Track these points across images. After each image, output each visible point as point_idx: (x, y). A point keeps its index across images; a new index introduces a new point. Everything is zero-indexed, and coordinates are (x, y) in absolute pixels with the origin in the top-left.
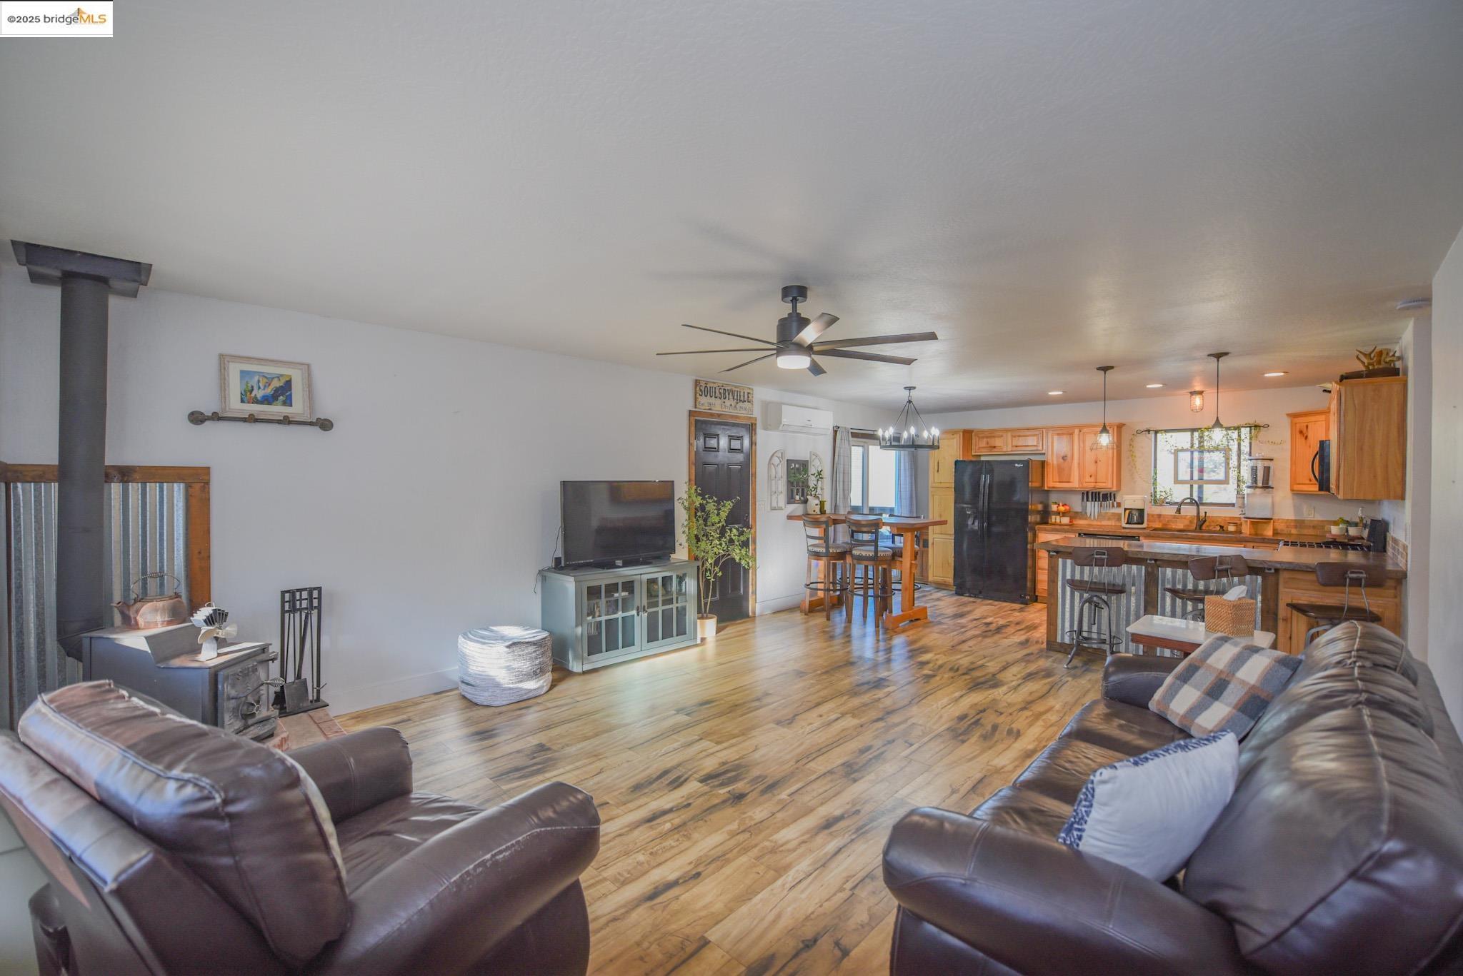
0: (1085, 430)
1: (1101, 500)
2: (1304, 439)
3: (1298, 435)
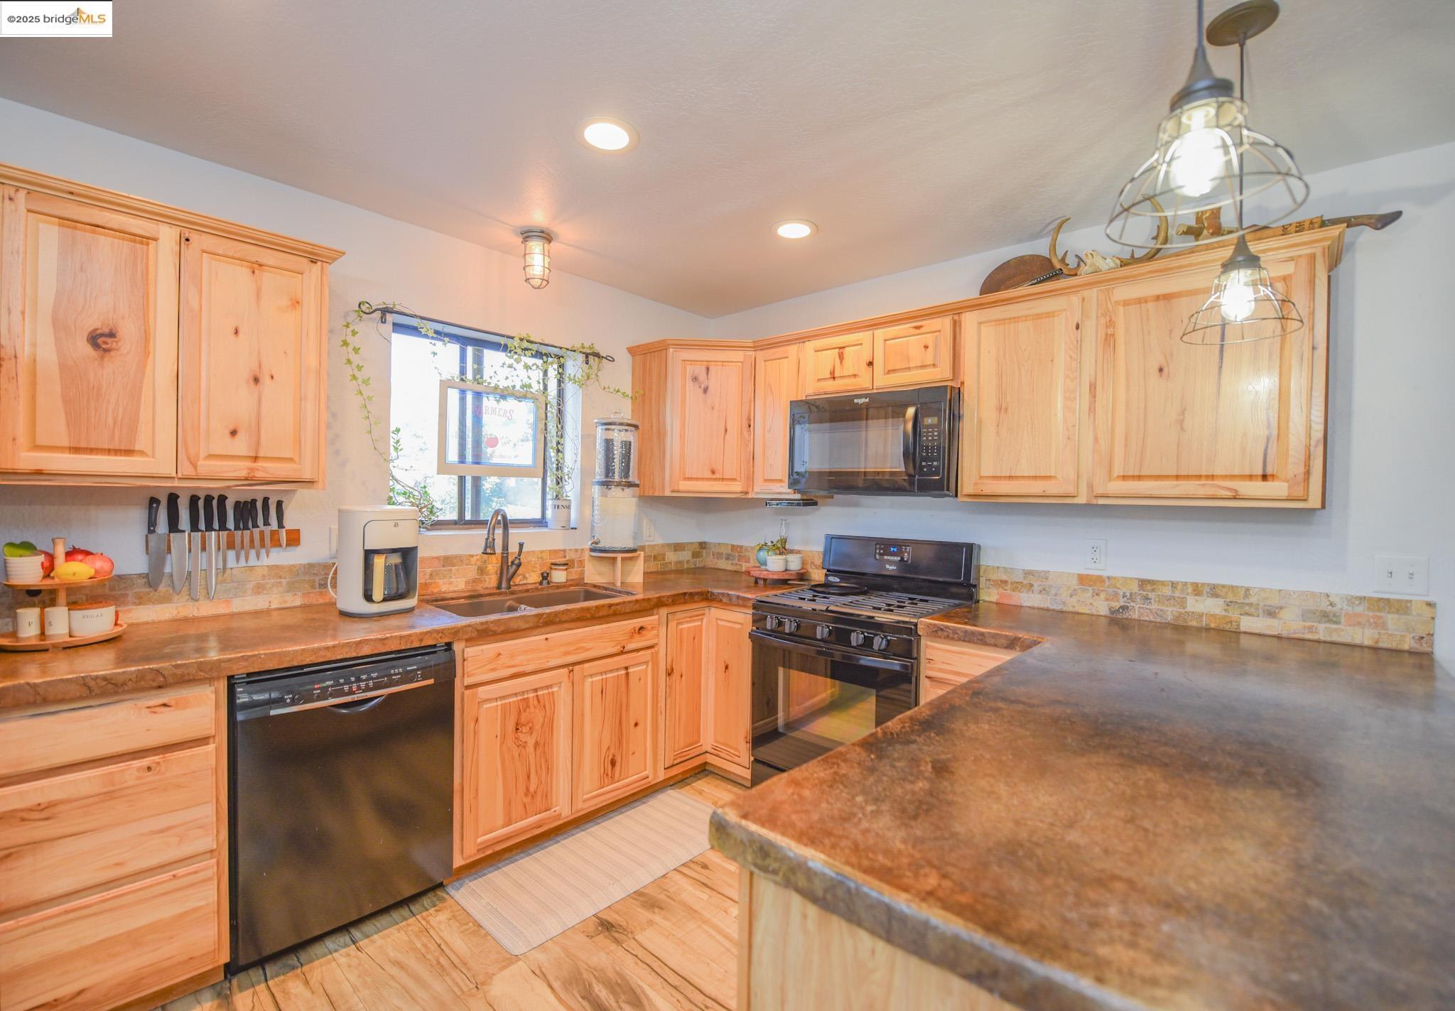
0: (205, 240)
2: (701, 391)
3: (689, 384)
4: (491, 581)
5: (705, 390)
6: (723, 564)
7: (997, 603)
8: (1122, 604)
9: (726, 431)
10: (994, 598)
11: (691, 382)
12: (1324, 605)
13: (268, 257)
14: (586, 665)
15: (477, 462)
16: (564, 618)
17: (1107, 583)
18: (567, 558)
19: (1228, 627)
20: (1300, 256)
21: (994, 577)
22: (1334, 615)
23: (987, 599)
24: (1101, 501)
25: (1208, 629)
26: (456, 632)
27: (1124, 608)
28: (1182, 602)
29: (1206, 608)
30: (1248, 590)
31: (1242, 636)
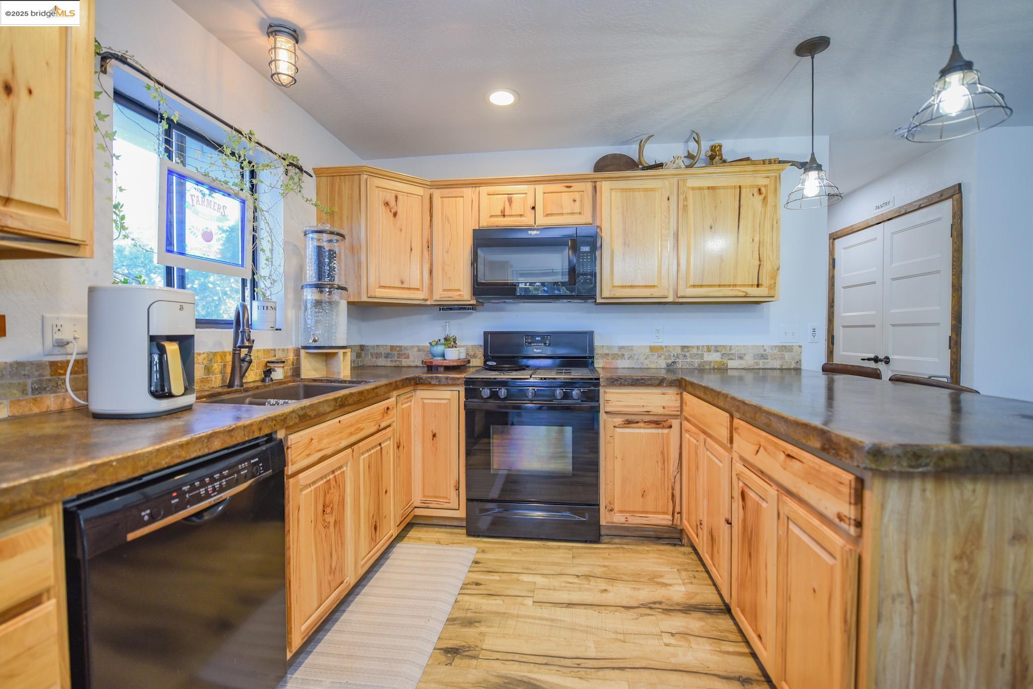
2: (391, 215)
3: (382, 208)
5: (395, 214)
7: (603, 368)
8: (673, 361)
10: (601, 366)
11: (384, 207)
12: (762, 351)
14: (361, 444)
17: (665, 350)
18: (277, 357)
19: (722, 367)
21: (602, 352)
22: (766, 356)
23: (597, 366)
24: (680, 300)
25: (714, 369)
27: (674, 363)
28: (702, 356)
29: (713, 357)
30: (731, 346)
31: (729, 370)
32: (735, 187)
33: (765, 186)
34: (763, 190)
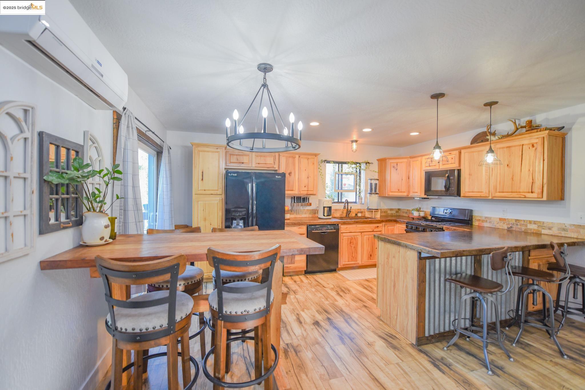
0: (302, 156)
1: (302, 202)
2: (395, 170)
3: (392, 168)
4: (344, 215)
5: (397, 169)
6: (405, 215)
7: (478, 226)
9: (402, 180)
10: (477, 224)
12: (563, 227)
13: (310, 157)
14: (365, 233)
15: (341, 189)
16: (360, 222)
17: (507, 220)
18: (362, 211)
19: (538, 232)
20: (540, 137)
21: (477, 218)
22: (566, 229)
23: (475, 224)
24: (495, 198)
25: (533, 233)
26: (339, 222)
27: (511, 227)
28: (526, 226)
29: (533, 227)
30: (543, 222)
31: (542, 235)
32: (520, 145)
33: (536, 143)
34: (535, 145)
